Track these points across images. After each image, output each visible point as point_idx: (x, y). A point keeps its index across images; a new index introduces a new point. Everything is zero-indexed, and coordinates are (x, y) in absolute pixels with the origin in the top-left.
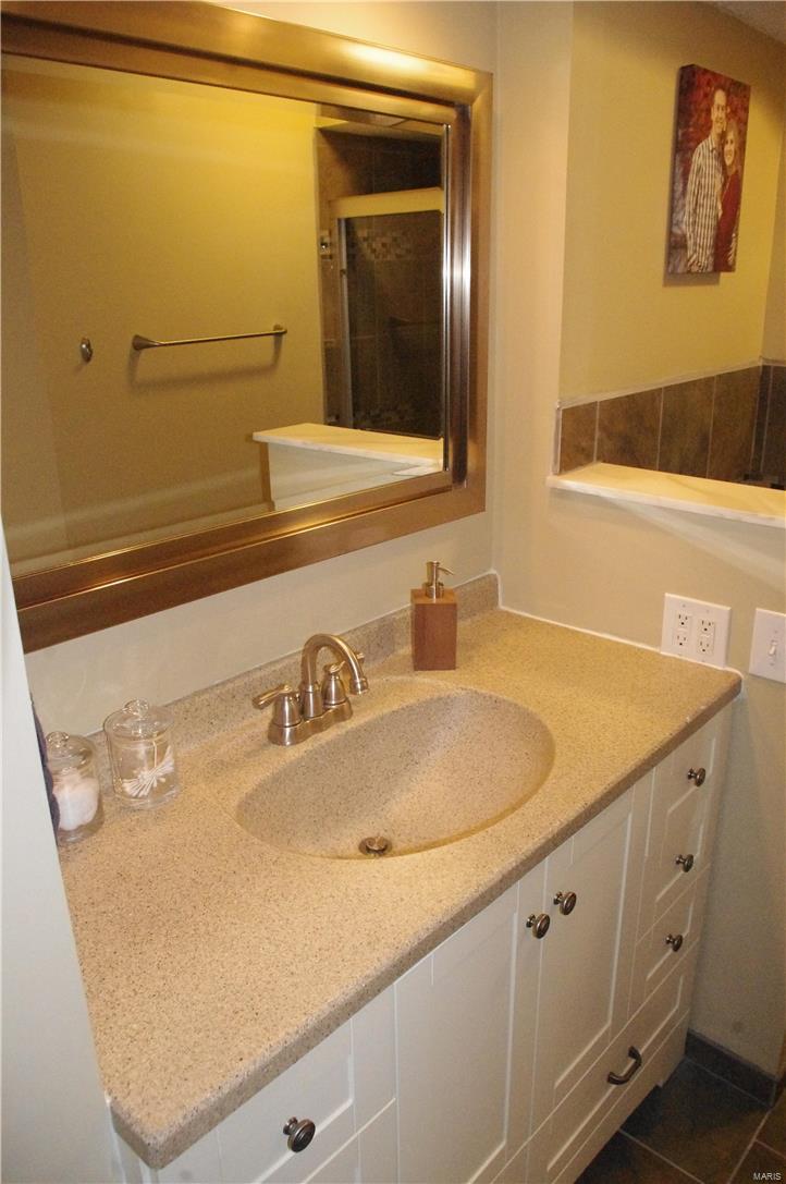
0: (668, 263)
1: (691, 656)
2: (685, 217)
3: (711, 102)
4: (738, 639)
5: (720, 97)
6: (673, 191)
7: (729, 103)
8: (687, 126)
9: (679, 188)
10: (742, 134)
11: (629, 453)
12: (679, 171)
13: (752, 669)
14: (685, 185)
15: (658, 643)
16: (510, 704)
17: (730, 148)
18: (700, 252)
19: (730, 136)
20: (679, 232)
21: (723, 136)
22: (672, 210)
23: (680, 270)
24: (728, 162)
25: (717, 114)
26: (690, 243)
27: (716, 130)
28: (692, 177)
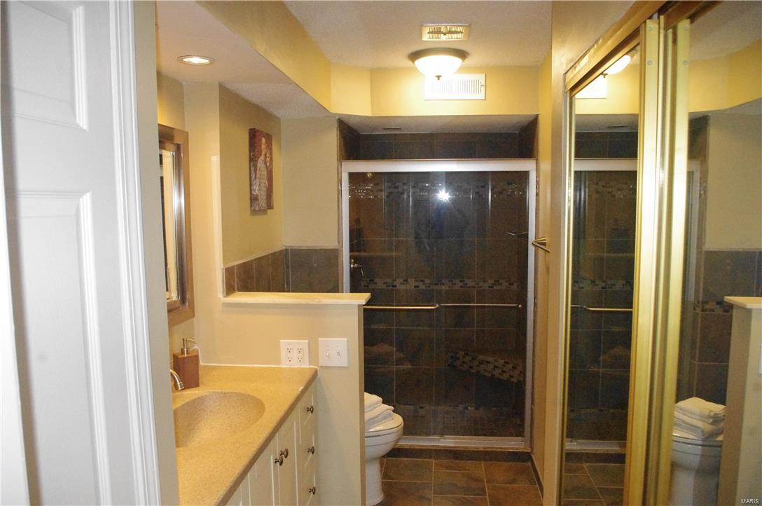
0: (251, 206)
1: (295, 365)
2: (256, 187)
3: (261, 142)
4: (313, 353)
5: (263, 140)
6: (250, 178)
7: (266, 142)
8: (254, 151)
9: (253, 176)
10: (271, 153)
11: (247, 287)
12: (252, 169)
13: (320, 364)
14: (256, 175)
15: (279, 362)
16: (232, 393)
17: (268, 159)
18: (262, 202)
19: (268, 155)
20: (255, 194)
21: (266, 155)
22: (251, 185)
23: (257, 209)
24: (268, 165)
25: (263, 147)
26: (259, 198)
27: (263, 153)
28: (258, 172)
